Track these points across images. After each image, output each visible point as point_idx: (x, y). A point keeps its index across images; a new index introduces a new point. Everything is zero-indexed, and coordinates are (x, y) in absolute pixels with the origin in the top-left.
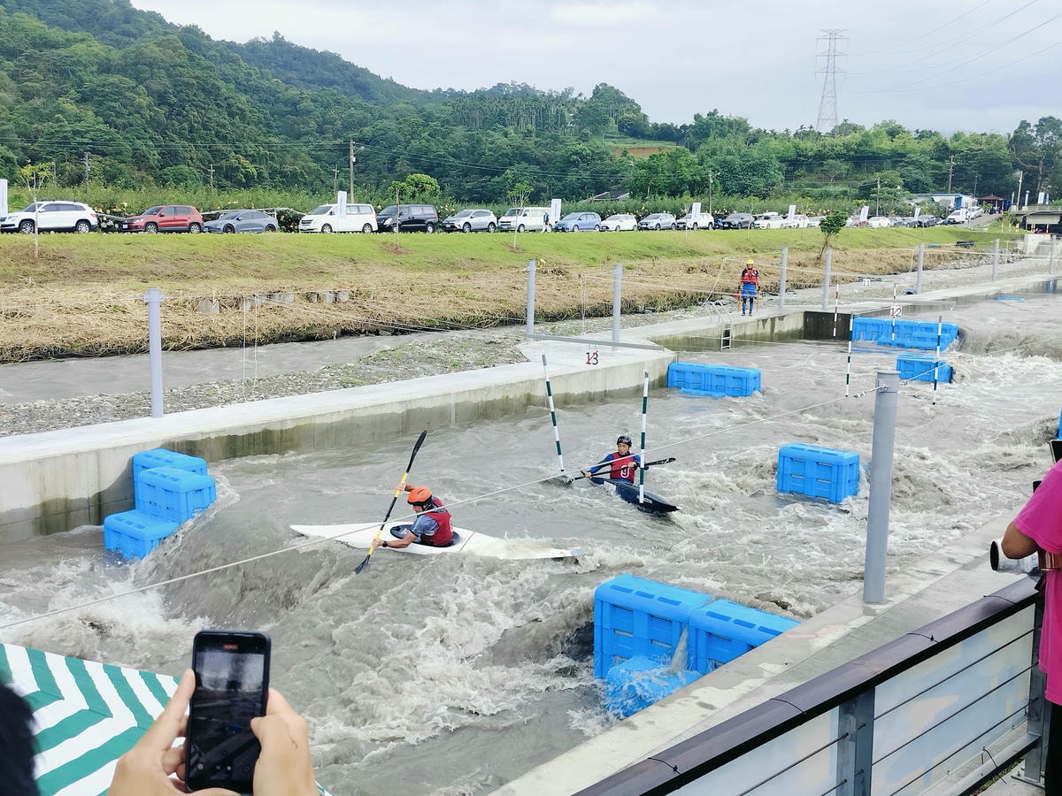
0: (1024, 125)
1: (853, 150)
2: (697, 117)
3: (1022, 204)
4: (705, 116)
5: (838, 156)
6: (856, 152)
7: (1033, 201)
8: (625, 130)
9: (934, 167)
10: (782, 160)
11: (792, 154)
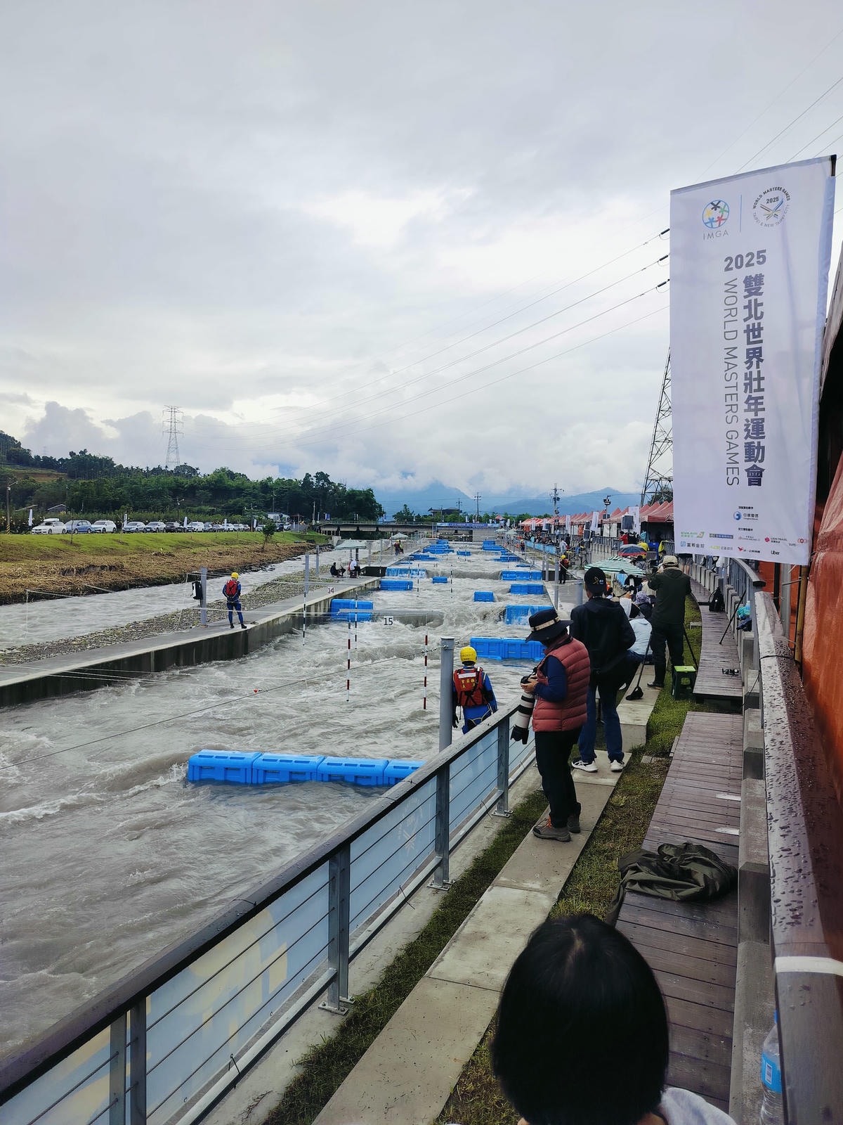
0: (308, 476)
1: (213, 484)
2: (72, 454)
3: (316, 520)
4: (78, 453)
5: (204, 488)
6: (215, 487)
7: (322, 518)
8: (13, 459)
9: (264, 497)
10: (170, 489)
11: (174, 485)
